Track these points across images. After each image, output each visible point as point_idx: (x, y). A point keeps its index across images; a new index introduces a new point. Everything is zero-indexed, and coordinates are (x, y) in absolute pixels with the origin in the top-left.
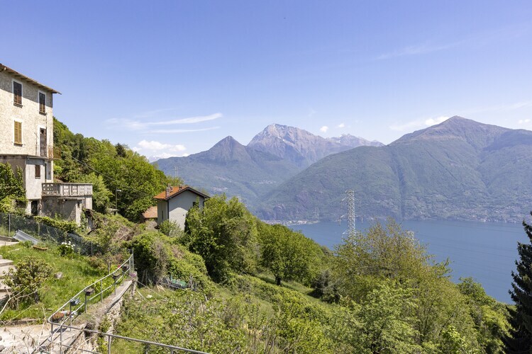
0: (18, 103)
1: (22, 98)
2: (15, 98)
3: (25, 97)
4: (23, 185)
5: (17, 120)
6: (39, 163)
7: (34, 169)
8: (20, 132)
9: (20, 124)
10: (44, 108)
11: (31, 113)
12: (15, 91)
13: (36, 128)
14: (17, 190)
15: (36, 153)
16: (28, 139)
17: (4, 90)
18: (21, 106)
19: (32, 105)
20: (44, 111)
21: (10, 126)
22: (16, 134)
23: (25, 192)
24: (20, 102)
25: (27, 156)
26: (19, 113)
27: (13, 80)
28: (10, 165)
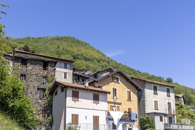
0: (156, 94)
1: (158, 91)
2: (154, 92)
3: (159, 91)
4: (154, 124)
5: (155, 100)
6: (162, 115)
7: (160, 118)
8: (157, 104)
9: (157, 101)
10: (169, 94)
11: (162, 97)
12: (154, 89)
13: (165, 102)
14: (152, 126)
15: (166, 112)
16: (161, 107)
17: (149, 89)
18: (157, 95)
19: (163, 93)
20: (169, 95)
21: (152, 102)
22: (155, 105)
23: (155, 127)
24: (157, 93)
25: (155, 112)
26: (156, 97)
27: (153, 85)
28: (150, 117)
